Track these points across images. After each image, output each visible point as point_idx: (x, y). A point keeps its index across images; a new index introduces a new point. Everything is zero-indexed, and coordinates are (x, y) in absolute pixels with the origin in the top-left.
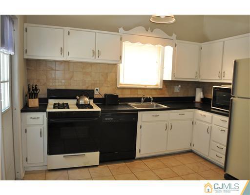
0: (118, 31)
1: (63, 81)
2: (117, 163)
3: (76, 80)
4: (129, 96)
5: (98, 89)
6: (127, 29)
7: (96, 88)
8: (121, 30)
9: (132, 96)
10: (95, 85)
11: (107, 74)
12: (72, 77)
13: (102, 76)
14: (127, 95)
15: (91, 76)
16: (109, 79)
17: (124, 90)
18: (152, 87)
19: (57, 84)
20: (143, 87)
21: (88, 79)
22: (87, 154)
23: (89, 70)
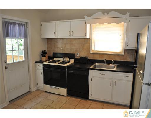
0: (84, 18)
1: (62, 49)
2: (76, 98)
3: (68, 48)
4: (98, 59)
5: (79, 53)
6: (89, 16)
7: (77, 53)
8: (86, 17)
9: (100, 59)
10: (77, 51)
11: (84, 45)
12: (65, 47)
13: (81, 45)
14: (97, 58)
15: (75, 46)
16: (85, 48)
17: (95, 55)
18: (116, 54)
19: (59, 50)
20: (109, 53)
21: (74, 47)
22: (60, 88)
23: (73, 43)
